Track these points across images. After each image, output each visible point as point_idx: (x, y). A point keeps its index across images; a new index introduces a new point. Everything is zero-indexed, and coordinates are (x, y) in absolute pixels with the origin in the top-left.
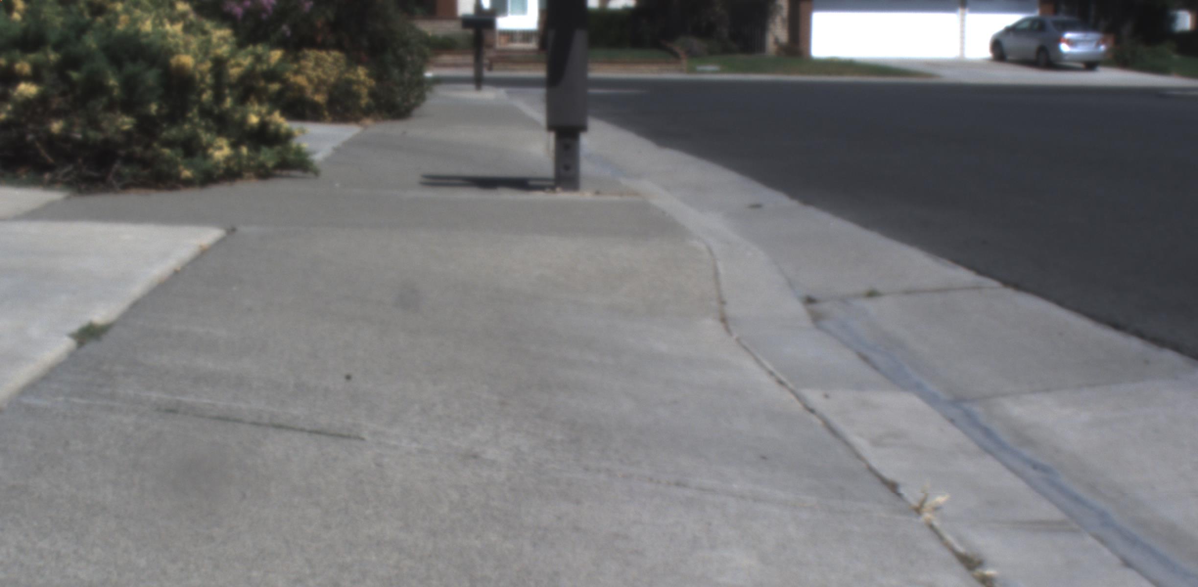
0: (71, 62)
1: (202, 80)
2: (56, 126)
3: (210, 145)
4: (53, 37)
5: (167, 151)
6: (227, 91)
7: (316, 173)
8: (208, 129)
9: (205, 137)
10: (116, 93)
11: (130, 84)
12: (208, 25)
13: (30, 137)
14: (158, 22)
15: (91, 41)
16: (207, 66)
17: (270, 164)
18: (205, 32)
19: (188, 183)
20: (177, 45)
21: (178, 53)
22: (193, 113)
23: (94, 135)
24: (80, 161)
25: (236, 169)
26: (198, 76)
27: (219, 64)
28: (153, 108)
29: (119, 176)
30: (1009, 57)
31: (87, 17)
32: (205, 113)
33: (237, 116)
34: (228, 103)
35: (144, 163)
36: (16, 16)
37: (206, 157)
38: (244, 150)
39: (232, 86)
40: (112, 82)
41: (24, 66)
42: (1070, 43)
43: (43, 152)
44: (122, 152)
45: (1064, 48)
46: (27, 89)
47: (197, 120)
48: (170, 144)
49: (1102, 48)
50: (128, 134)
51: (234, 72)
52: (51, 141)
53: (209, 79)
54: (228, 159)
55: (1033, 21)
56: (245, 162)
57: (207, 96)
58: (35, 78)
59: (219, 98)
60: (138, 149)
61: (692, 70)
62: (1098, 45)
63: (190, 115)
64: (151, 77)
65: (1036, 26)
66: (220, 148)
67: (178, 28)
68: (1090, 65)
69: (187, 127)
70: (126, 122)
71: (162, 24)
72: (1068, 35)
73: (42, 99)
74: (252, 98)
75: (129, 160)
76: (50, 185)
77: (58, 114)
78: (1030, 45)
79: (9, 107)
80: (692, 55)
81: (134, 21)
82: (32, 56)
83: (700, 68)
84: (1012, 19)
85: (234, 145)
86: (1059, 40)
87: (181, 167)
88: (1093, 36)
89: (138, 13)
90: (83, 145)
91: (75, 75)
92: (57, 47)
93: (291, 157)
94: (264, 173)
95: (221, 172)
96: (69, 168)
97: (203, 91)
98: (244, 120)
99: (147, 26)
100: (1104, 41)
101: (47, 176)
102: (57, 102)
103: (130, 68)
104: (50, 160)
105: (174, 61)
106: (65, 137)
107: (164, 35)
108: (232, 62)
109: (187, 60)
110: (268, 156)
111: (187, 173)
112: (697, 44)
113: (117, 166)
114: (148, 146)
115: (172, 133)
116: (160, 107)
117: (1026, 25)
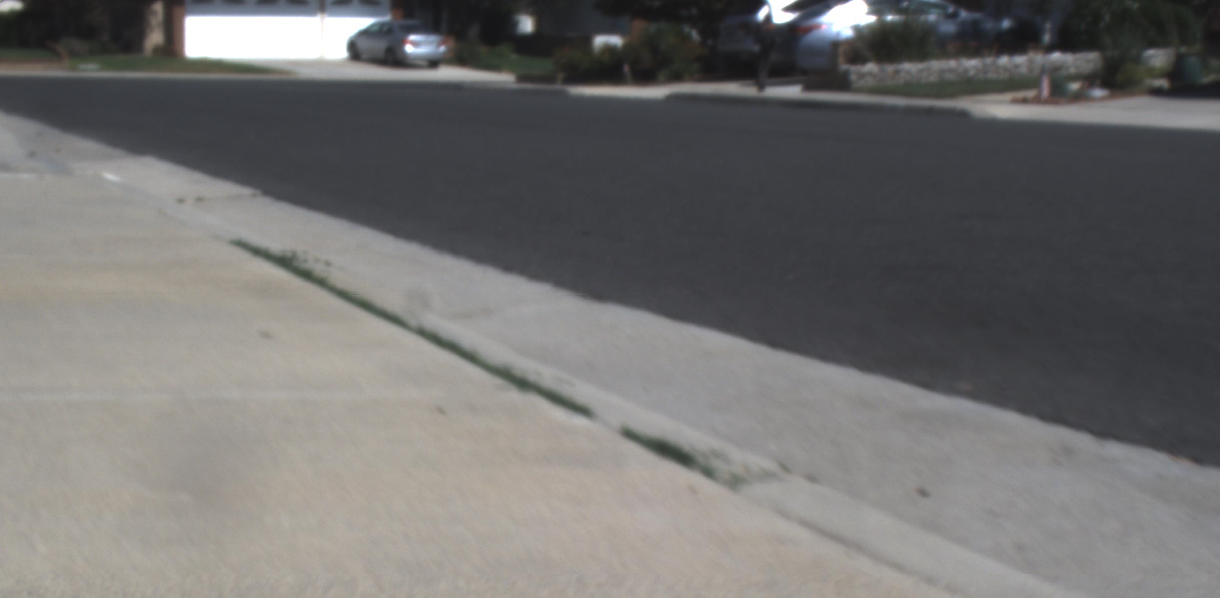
30: (364, 56)
42: (415, 44)
45: (409, 49)
49: (442, 48)
55: (381, 25)
61: (74, 69)
62: (439, 45)
65: (385, 28)
68: (433, 63)
72: (413, 37)
78: (379, 46)
80: (74, 55)
83: (82, 66)
84: (364, 22)
86: (403, 42)
88: (433, 38)
100: (443, 42)
112: (78, 44)
117: (376, 28)
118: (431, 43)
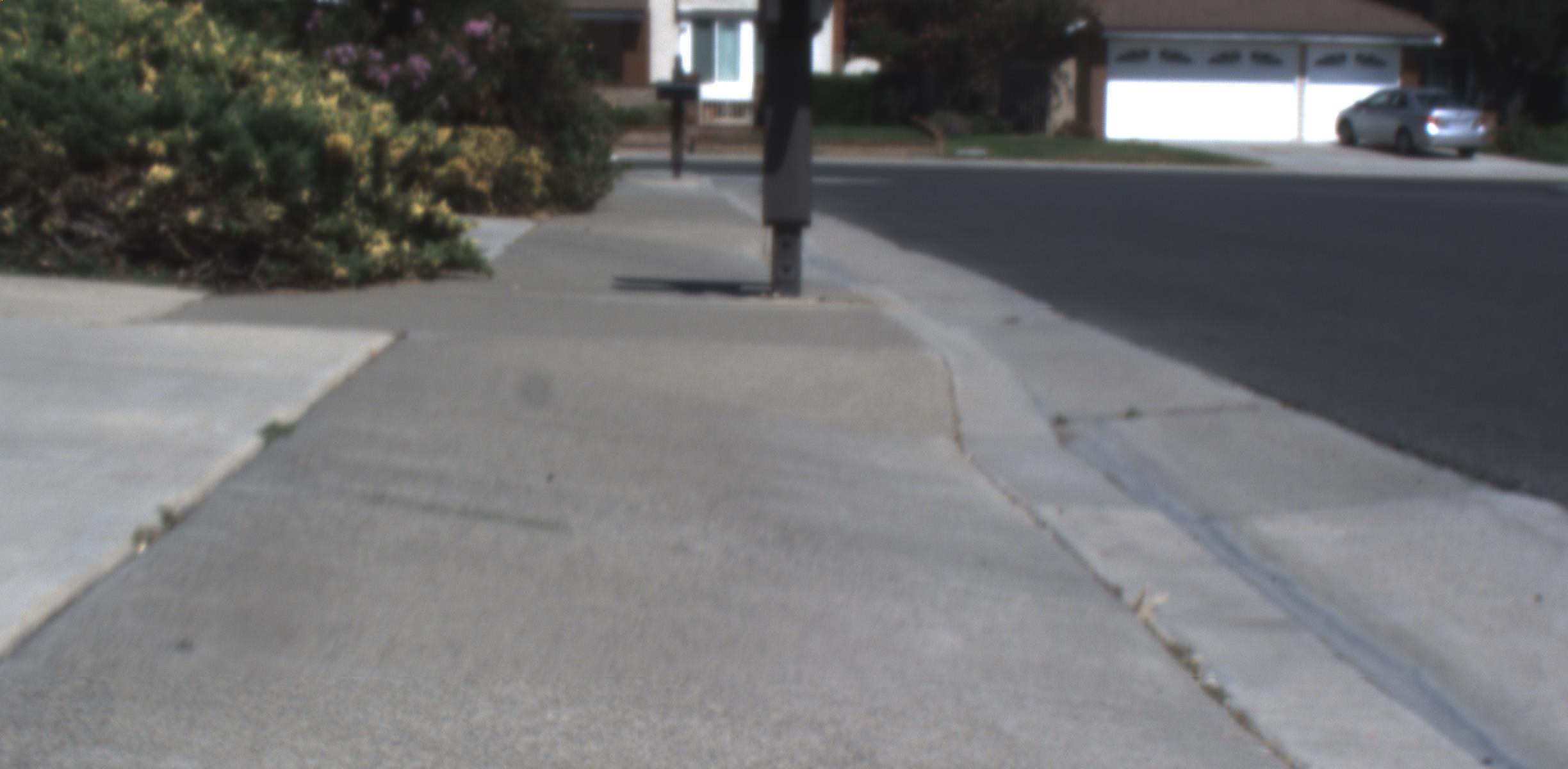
0: (211, 141)
1: (361, 163)
2: (194, 216)
3: (368, 239)
4: (192, 112)
5: (320, 246)
6: (388, 176)
7: (490, 274)
8: (365, 221)
9: (363, 230)
10: (263, 177)
11: (279, 167)
12: (365, 99)
13: (163, 228)
14: (310, 96)
15: (235, 117)
16: (366, 146)
17: (436, 262)
18: (360, 107)
19: (342, 283)
20: (333, 122)
21: (334, 131)
22: (350, 202)
23: (237, 226)
24: (220, 255)
25: (397, 267)
26: (356, 159)
27: (380, 145)
28: (305, 195)
29: (264, 274)
30: (1361, 141)
31: (229, 89)
32: (363, 201)
33: (398, 205)
34: (389, 189)
35: (294, 259)
36: (148, 88)
37: (363, 253)
38: (406, 246)
39: (394, 170)
40: (259, 164)
41: (157, 146)
42: (1440, 123)
43: (178, 245)
44: (268, 246)
45: (1432, 129)
46: (161, 173)
47: (353, 209)
48: (323, 237)
49: (1481, 130)
50: (276, 225)
51: (396, 153)
52: (187, 232)
53: (367, 162)
54: (388, 256)
55: (1392, 95)
56: (406, 260)
57: (365, 182)
58: (170, 159)
59: (378, 184)
60: (286, 243)
61: (950, 154)
62: (1476, 125)
63: (346, 203)
64: (303, 159)
65: (1396, 100)
66: (379, 243)
67: (331, 102)
68: (1466, 151)
69: (342, 217)
70: (274, 211)
71: (313, 97)
72: (1437, 113)
73: (178, 185)
74: (416, 184)
75: (277, 255)
76: (186, 283)
77: (195, 202)
78: (1388, 125)
79: (141, 193)
80: (951, 135)
81: (282, 95)
82: (168, 134)
83: (961, 151)
84: (1364, 91)
85: (396, 240)
86: (1425, 119)
87: (335, 265)
88: (1469, 114)
89: (286, 84)
90: (225, 237)
91: (216, 157)
92: (196, 123)
93: (460, 254)
94: (428, 273)
95: (380, 270)
96: (207, 264)
97: (360, 176)
98: (406, 210)
99: (298, 100)
100: (1483, 121)
101: (182, 273)
102: (194, 187)
103: (279, 148)
104: (186, 254)
105: (330, 141)
106: (203, 228)
107: (318, 111)
108: (395, 141)
109: (345, 139)
110: (433, 253)
111: (341, 272)
112: (957, 120)
113: (262, 262)
114: (297, 239)
115: (325, 224)
116: (313, 194)
117: (1383, 99)
118: (1466, 121)
